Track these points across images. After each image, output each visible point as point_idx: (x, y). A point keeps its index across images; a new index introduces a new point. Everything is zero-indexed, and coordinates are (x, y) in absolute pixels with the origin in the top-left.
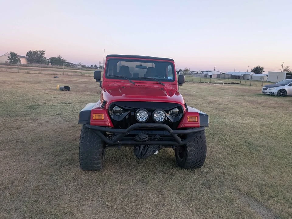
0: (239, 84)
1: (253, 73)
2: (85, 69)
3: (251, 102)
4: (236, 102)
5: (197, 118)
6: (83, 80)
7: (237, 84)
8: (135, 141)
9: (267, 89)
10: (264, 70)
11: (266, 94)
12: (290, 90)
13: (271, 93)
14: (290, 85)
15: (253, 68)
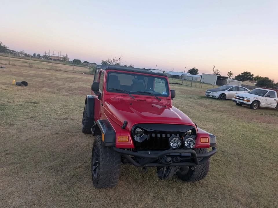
0: (181, 84)
1: (189, 74)
2: (29, 58)
3: (201, 105)
4: (188, 104)
5: (208, 139)
6: (33, 72)
7: (180, 84)
8: (160, 163)
9: (210, 93)
10: (199, 72)
11: (208, 97)
12: (229, 95)
13: (214, 96)
14: (229, 90)
15: (189, 70)
